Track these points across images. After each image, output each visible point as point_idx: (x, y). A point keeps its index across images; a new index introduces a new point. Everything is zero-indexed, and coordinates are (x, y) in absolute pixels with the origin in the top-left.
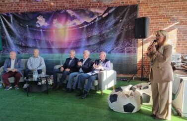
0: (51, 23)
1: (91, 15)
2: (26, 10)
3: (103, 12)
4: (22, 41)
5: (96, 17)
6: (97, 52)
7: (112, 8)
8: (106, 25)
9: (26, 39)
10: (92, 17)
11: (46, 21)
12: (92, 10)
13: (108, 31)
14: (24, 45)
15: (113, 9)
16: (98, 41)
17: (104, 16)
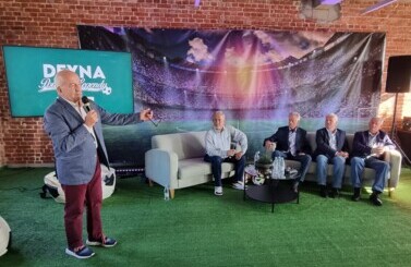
0: (221, 55)
1: (304, 44)
2: (154, 23)
3: (325, 40)
4: (150, 94)
5: (312, 48)
6: (310, 116)
7: (341, 34)
8: (328, 66)
9: (160, 90)
10: (304, 48)
11: (209, 51)
12: (306, 35)
13: (332, 77)
14: (153, 101)
15: (345, 37)
16: (314, 95)
17: (327, 48)
